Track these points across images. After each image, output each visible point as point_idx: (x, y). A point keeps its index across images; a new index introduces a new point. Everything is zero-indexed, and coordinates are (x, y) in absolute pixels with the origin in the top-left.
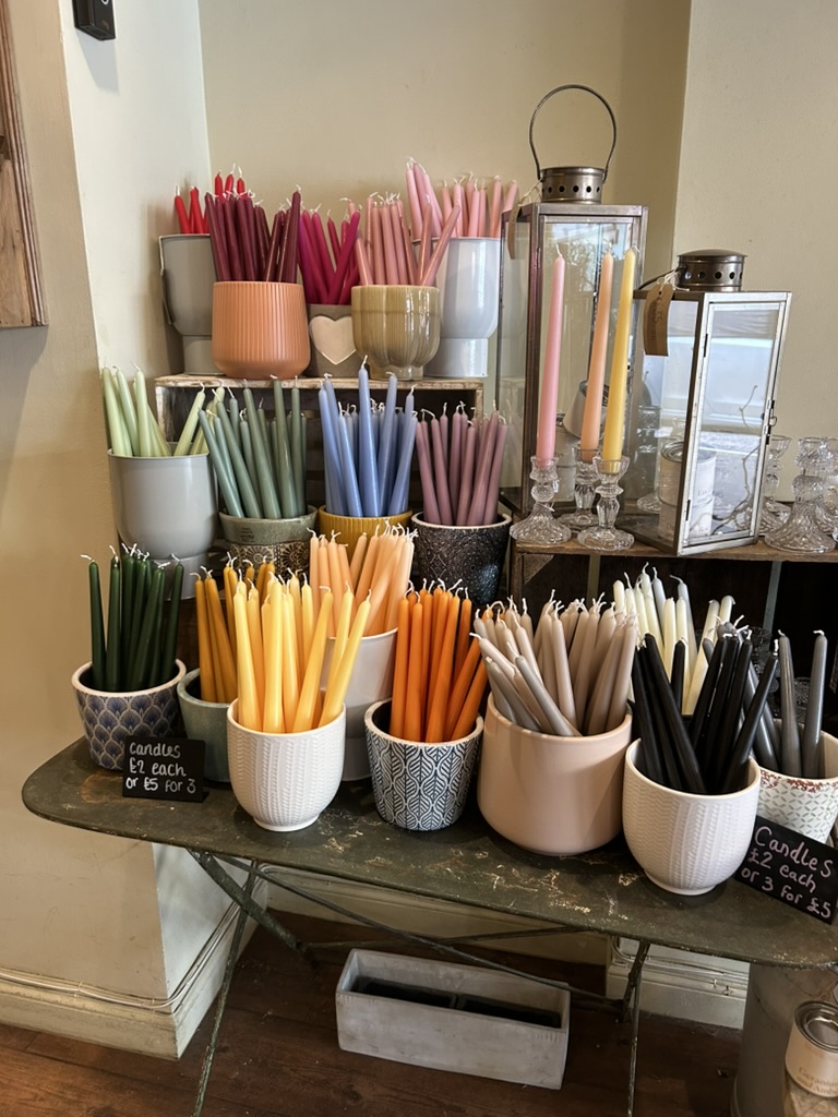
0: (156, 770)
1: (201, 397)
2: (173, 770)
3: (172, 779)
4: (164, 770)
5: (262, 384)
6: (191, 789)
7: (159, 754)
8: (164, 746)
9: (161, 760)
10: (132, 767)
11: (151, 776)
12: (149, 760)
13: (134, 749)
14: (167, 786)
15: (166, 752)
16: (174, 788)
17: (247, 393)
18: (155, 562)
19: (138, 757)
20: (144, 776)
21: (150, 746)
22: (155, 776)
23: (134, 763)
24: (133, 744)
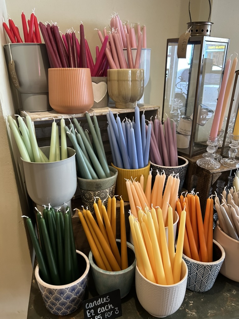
0: (100, 311)
2: (107, 308)
4: (103, 309)
6: (117, 312)
7: (100, 303)
8: (102, 298)
9: (102, 305)
11: (98, 314)
12: (95, 308)
13: (88, 306)
14: (106, 316)
15: (103, 301)
16: (109, 315)
17: (76, 120)
19: (90, 309)
20: (94, 316)
21: (95, 301)
22: (100, 314)
23: (89, 313)
24: (87, 304)
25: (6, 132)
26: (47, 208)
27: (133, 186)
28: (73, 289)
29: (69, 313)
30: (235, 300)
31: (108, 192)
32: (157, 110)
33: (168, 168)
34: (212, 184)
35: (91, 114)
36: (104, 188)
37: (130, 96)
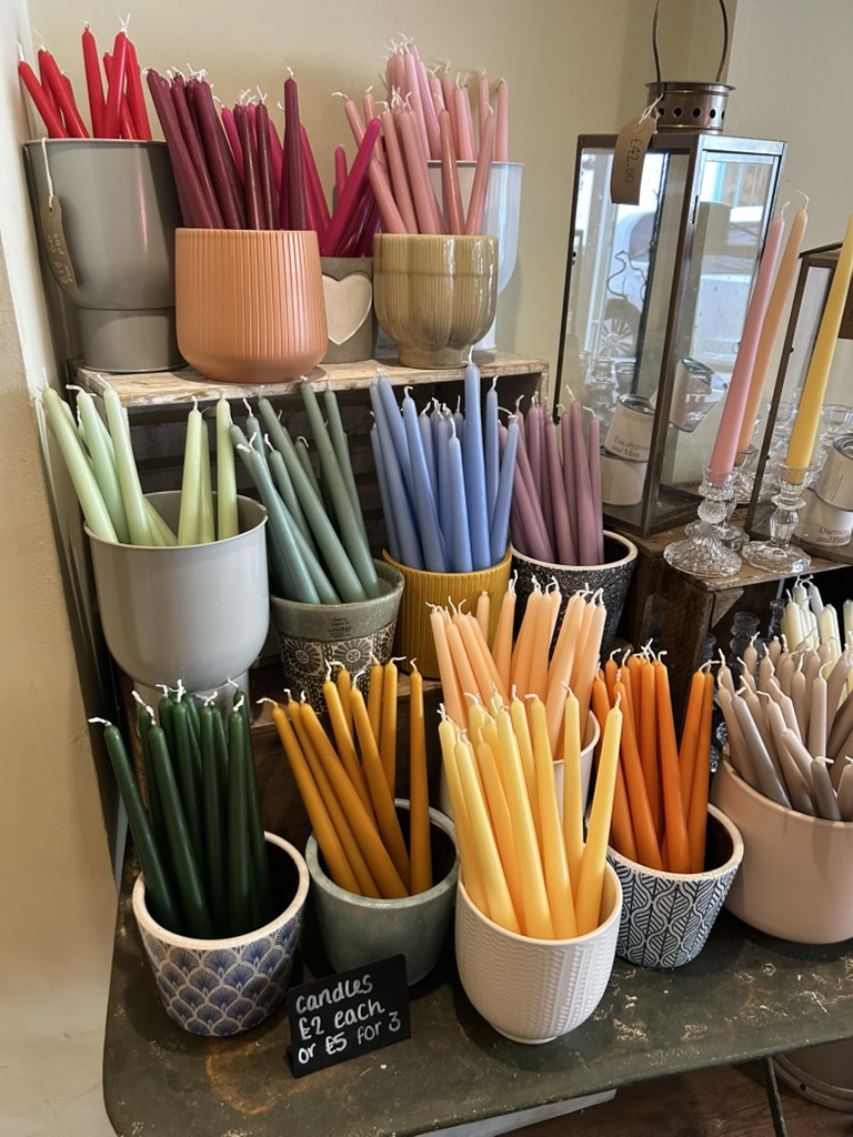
0: (340, 1023)
1: (196, 418)
2: (365, 1012)
3: (364, 1024)
4: (352, 1017)
5: (281, 389)
6: (394, 1025)
7: (342, 997)
8: (347, 983)
9: (346, 1004)
10: (304, 1031)
11: (334, 1032)
12: (327, 1012)
13: (303, 1004)
14: (359, 1036)
15: (351, 990)
16: (369, 1035)
17: (266, 406)
18: (198, 696)
19: (309, 1015)
20: (324, 1036)
21: (327, 991)
22: (339, 1031)
23: (305, 1025)
24: (301, 998)
25: (35, 443)
26: (173, 695)
27: (454, 628)
28: (256, 951)
29: (240, 1028)
30: (769, 993)
31: (371, 645)
32: (540, 374)
33: (569, 572)
34: (710, 625)
35: (316, 387)
36: (358, 633)
37: (450, 326)
